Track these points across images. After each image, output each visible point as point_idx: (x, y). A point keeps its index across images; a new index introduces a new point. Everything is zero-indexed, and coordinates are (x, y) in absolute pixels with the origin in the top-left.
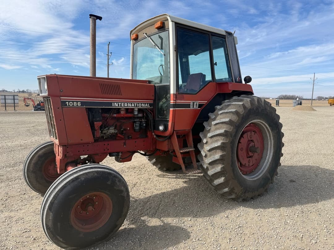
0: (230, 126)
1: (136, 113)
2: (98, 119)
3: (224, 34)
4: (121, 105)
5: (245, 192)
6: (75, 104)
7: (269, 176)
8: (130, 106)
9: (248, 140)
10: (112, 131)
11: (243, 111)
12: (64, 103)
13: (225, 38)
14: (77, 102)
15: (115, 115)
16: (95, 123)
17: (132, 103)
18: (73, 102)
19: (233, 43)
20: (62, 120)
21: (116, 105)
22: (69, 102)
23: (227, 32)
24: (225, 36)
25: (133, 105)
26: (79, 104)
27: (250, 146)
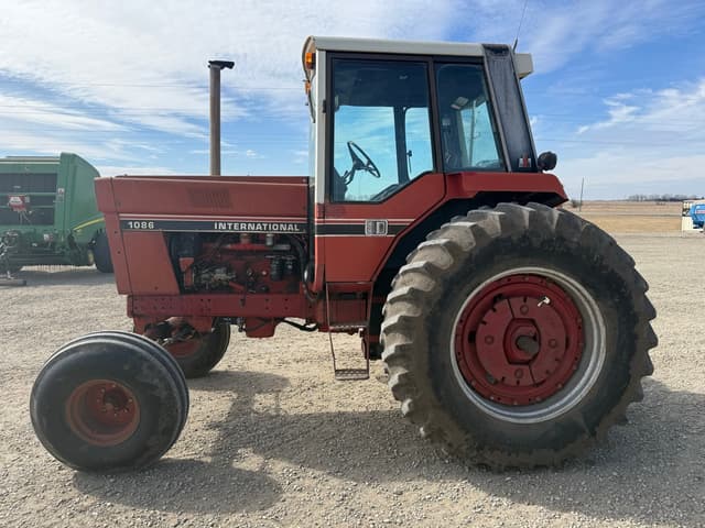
0: (429, 280)
1: (269, 243)
2: (186, 252)
3: (480, 52)
4: (232, 227)
5: (480, 448)
6: (144, 225)
7: (581, 421)
8: (253, 228)
9: (514, 319)
10: (220, 275)
11: (471, 244)
12: (124, 224)
13: (483, 64)
14: (148, 222)
15: (229, 246)
16: (181, 259)
17: (256, 224)
18: (141, 222)
19: (508, 72)
20: (122, 252)
21: (222, 226)
22: (133, 221)
23: (487, 48)
24: (482, 58)
25: (259, 227)
26: (151, 225)
27: (516, 335)
